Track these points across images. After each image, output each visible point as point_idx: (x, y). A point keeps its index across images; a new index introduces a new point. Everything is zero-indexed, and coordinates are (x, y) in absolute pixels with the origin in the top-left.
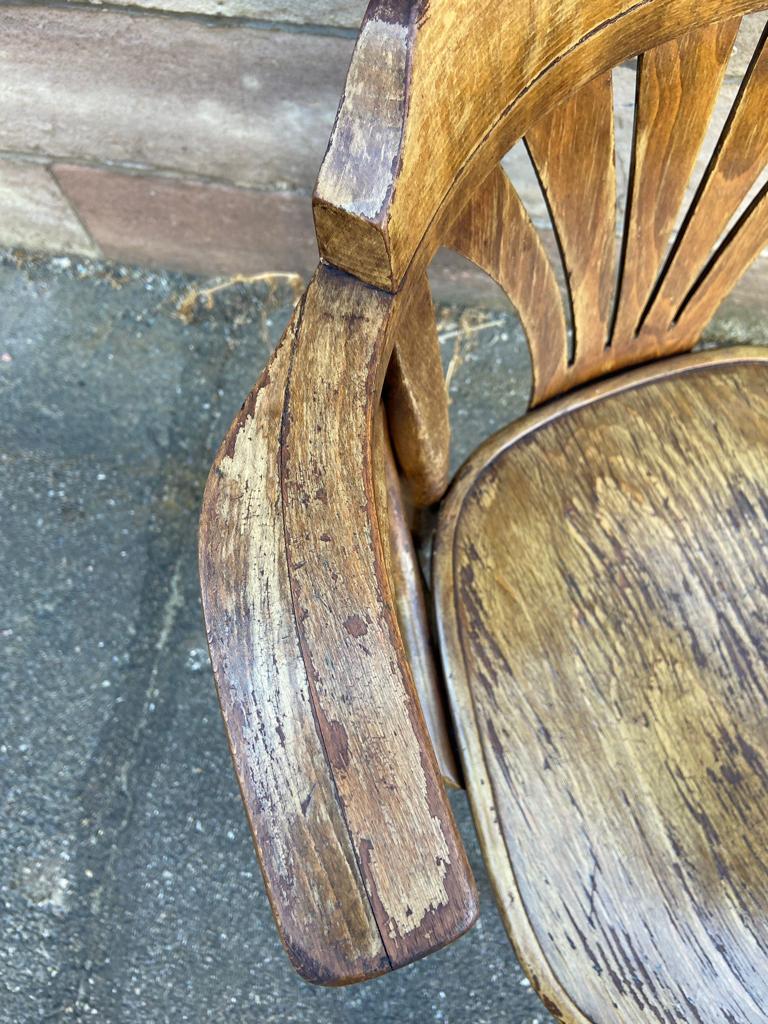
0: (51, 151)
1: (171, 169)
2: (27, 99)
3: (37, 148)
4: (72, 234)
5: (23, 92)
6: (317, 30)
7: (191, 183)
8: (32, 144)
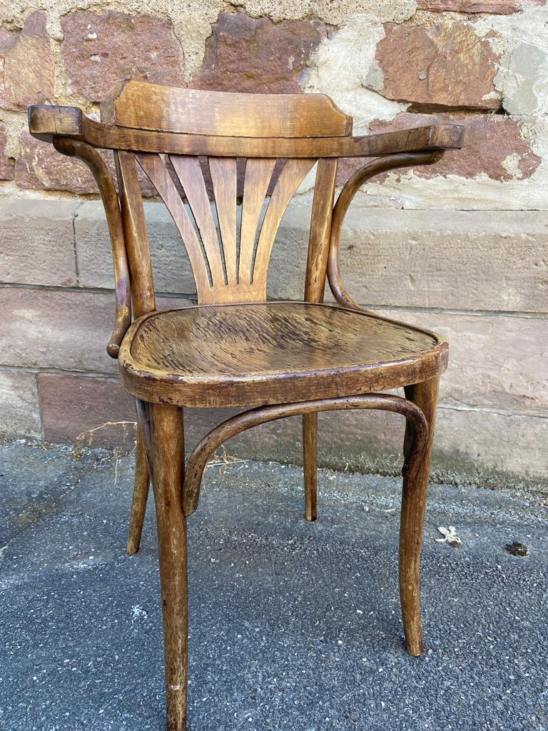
0: (41, 365)
1: (91, 371)
2: (40, 336)
3: (35, 364)
4: (34, 421)
5: (40, 332)
6: (160, 295)
7: (100, 379)
8: (34, 361)
